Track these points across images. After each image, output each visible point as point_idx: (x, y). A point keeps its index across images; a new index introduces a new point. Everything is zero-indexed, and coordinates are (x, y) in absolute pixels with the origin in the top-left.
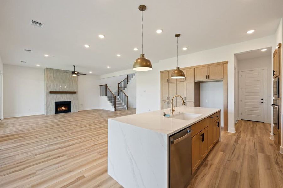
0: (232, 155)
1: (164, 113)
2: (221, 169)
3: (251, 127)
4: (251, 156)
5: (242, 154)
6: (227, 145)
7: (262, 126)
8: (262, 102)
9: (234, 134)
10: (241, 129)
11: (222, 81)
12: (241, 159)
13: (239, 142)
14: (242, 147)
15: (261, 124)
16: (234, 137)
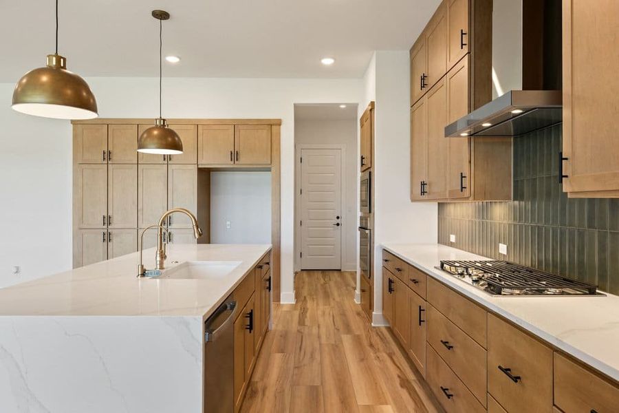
0: (299, 354)
1: (142, 266)
2: (286, 391)
3: (322, 285)
4: (333, 345)
5: (317, 345)
6: (285, 335)
7: (339, 279)
8: (338, 225)
9: (294, 307)
10: (305, 292)
11: (269, 170)
12: (317, 356)
13: (307, 322)
14: (315, 331)
15: (336, 274)
16: (297, 313)
